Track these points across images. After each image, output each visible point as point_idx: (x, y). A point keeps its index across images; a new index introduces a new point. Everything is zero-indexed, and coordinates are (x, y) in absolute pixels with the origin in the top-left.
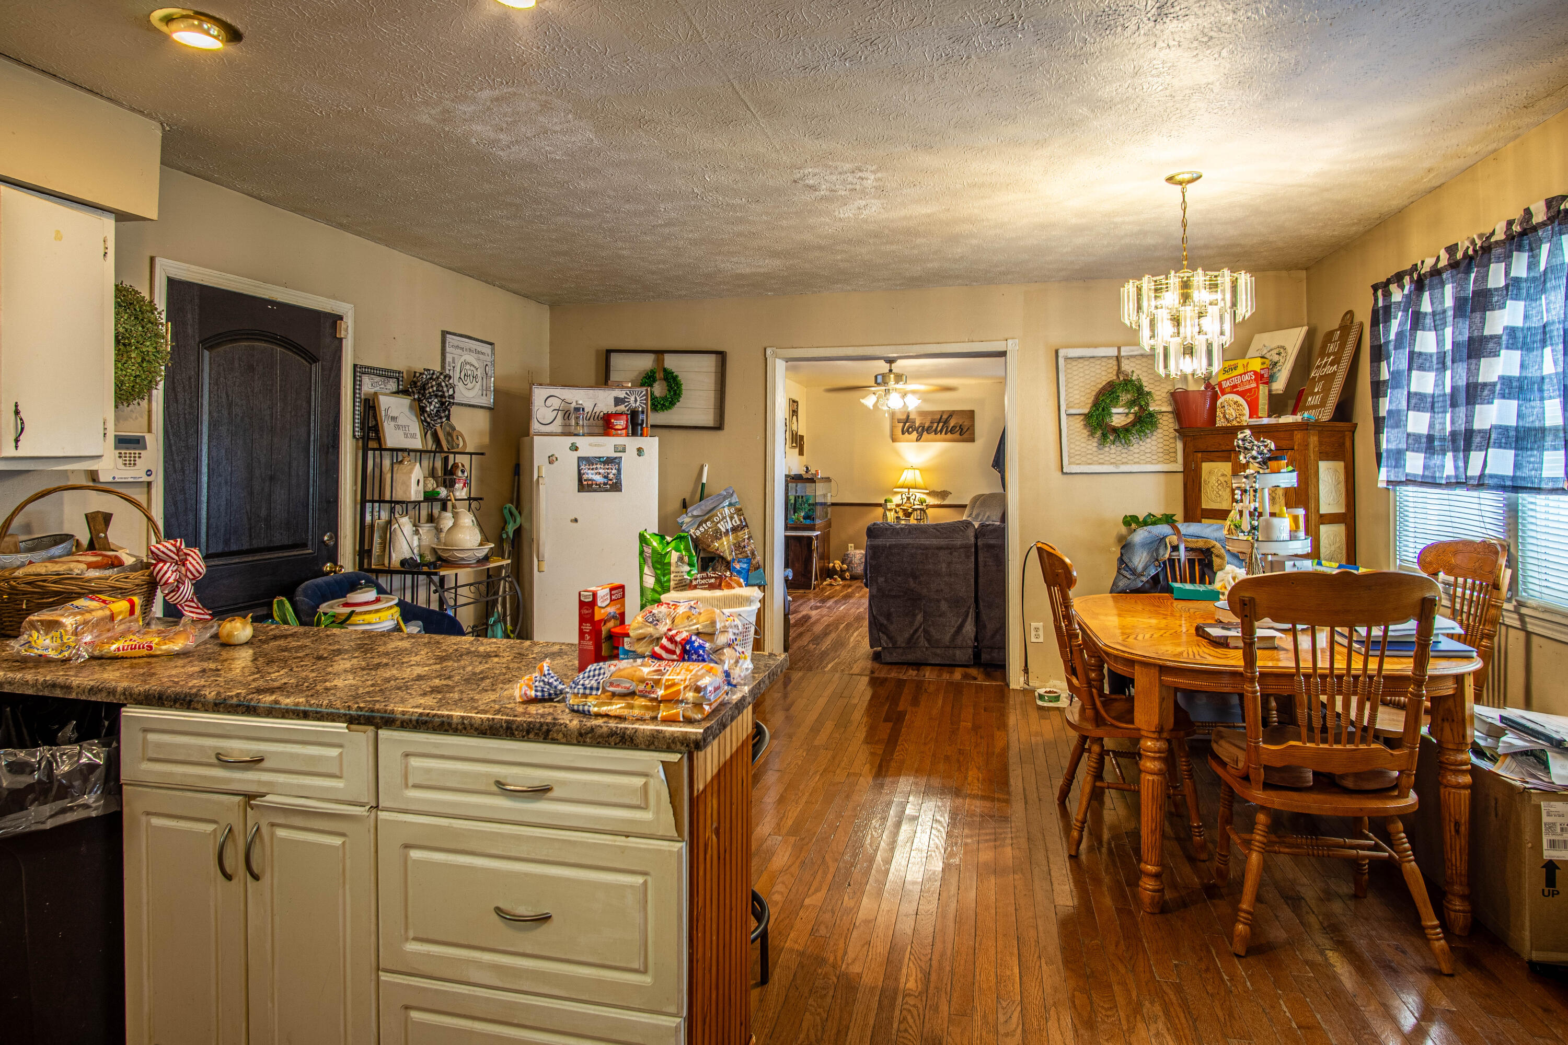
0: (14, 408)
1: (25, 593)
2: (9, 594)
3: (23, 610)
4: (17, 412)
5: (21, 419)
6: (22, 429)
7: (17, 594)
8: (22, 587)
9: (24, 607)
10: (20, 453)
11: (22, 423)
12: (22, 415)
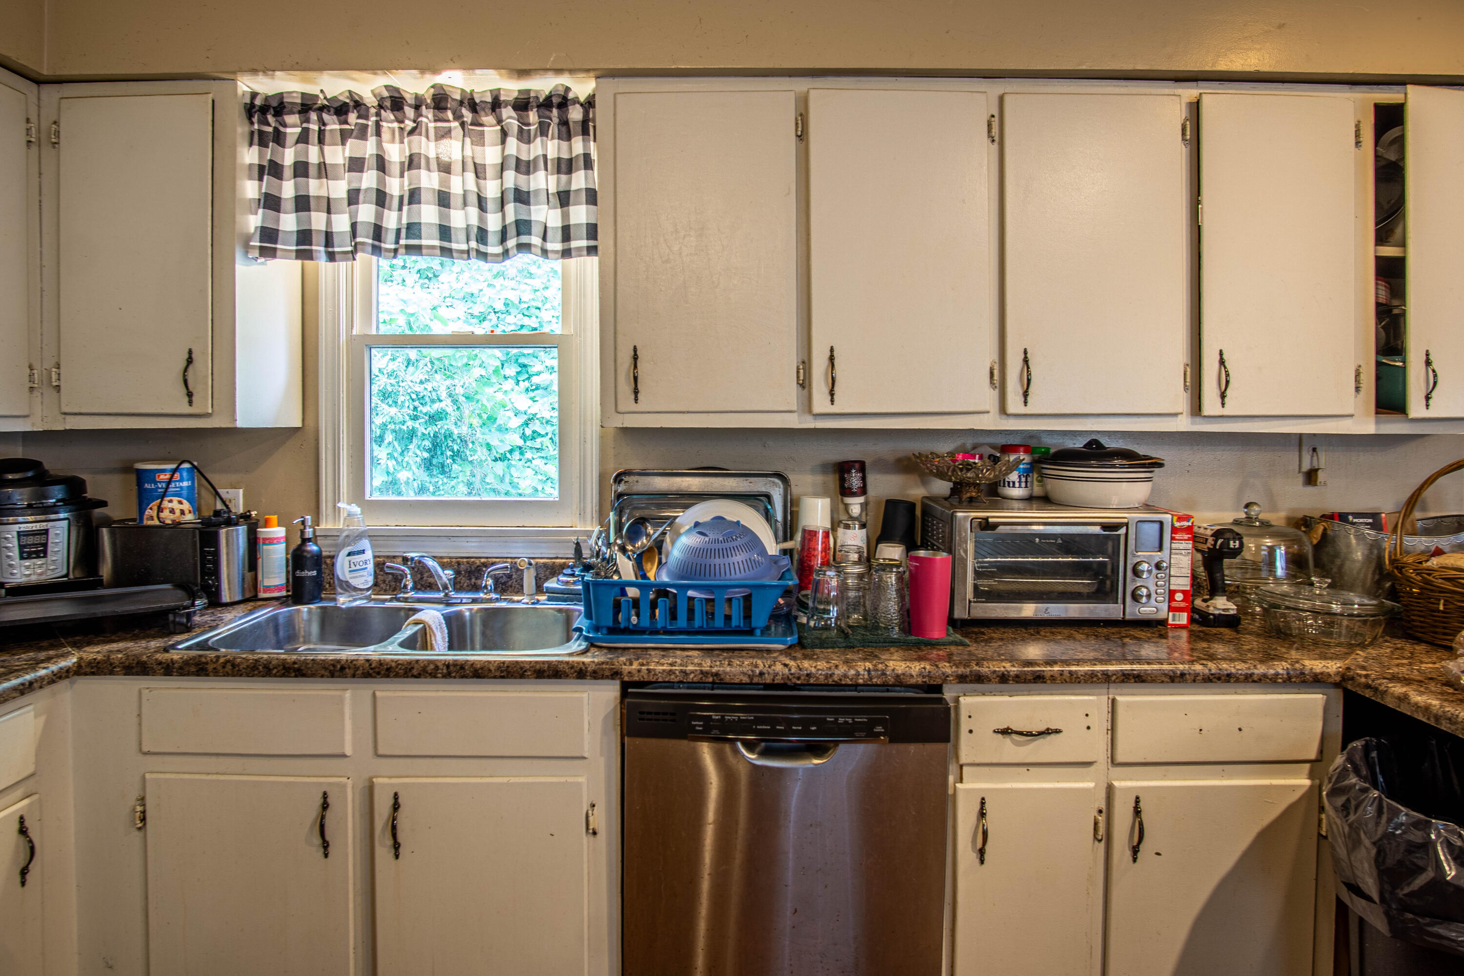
0: (1424, 358)
1: (1443, 591)
2: (1421, 588)
3: (1439, 611)
4: (1428, 363)
5: (1434, 371)
6: (1435, 383)
7: (1432, 591)
8: (1439, 582)
9: (1441, 608)
10: (1432, 413)
11: (1435, 376)
12: (1435, 365)
